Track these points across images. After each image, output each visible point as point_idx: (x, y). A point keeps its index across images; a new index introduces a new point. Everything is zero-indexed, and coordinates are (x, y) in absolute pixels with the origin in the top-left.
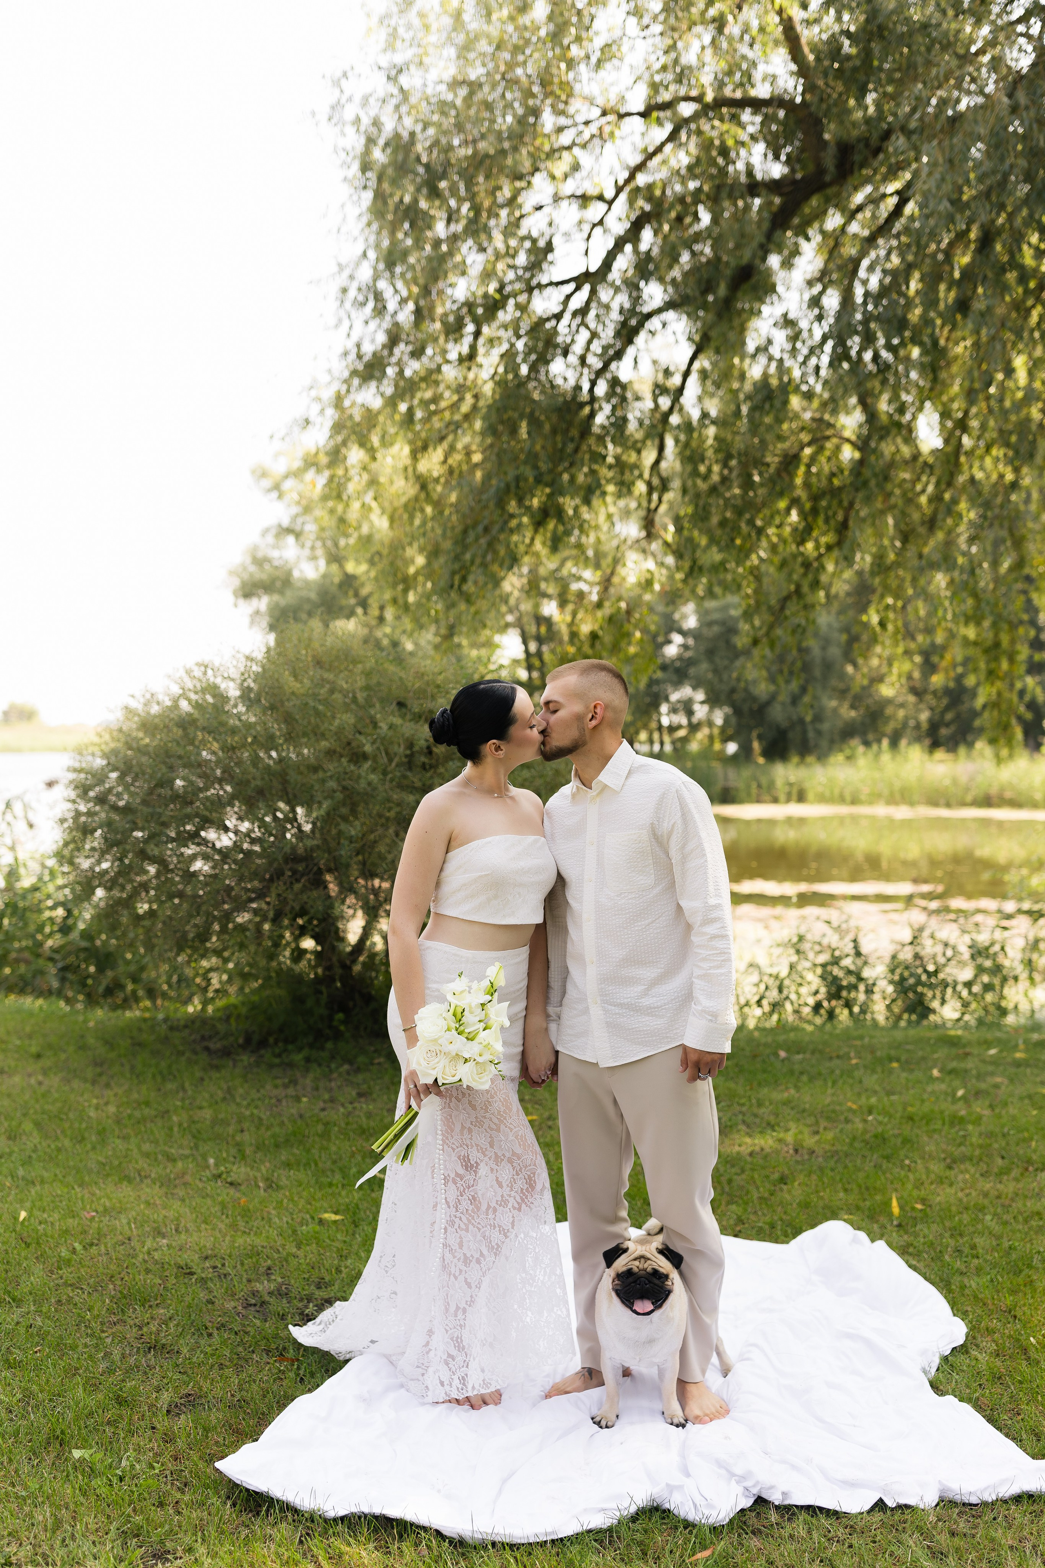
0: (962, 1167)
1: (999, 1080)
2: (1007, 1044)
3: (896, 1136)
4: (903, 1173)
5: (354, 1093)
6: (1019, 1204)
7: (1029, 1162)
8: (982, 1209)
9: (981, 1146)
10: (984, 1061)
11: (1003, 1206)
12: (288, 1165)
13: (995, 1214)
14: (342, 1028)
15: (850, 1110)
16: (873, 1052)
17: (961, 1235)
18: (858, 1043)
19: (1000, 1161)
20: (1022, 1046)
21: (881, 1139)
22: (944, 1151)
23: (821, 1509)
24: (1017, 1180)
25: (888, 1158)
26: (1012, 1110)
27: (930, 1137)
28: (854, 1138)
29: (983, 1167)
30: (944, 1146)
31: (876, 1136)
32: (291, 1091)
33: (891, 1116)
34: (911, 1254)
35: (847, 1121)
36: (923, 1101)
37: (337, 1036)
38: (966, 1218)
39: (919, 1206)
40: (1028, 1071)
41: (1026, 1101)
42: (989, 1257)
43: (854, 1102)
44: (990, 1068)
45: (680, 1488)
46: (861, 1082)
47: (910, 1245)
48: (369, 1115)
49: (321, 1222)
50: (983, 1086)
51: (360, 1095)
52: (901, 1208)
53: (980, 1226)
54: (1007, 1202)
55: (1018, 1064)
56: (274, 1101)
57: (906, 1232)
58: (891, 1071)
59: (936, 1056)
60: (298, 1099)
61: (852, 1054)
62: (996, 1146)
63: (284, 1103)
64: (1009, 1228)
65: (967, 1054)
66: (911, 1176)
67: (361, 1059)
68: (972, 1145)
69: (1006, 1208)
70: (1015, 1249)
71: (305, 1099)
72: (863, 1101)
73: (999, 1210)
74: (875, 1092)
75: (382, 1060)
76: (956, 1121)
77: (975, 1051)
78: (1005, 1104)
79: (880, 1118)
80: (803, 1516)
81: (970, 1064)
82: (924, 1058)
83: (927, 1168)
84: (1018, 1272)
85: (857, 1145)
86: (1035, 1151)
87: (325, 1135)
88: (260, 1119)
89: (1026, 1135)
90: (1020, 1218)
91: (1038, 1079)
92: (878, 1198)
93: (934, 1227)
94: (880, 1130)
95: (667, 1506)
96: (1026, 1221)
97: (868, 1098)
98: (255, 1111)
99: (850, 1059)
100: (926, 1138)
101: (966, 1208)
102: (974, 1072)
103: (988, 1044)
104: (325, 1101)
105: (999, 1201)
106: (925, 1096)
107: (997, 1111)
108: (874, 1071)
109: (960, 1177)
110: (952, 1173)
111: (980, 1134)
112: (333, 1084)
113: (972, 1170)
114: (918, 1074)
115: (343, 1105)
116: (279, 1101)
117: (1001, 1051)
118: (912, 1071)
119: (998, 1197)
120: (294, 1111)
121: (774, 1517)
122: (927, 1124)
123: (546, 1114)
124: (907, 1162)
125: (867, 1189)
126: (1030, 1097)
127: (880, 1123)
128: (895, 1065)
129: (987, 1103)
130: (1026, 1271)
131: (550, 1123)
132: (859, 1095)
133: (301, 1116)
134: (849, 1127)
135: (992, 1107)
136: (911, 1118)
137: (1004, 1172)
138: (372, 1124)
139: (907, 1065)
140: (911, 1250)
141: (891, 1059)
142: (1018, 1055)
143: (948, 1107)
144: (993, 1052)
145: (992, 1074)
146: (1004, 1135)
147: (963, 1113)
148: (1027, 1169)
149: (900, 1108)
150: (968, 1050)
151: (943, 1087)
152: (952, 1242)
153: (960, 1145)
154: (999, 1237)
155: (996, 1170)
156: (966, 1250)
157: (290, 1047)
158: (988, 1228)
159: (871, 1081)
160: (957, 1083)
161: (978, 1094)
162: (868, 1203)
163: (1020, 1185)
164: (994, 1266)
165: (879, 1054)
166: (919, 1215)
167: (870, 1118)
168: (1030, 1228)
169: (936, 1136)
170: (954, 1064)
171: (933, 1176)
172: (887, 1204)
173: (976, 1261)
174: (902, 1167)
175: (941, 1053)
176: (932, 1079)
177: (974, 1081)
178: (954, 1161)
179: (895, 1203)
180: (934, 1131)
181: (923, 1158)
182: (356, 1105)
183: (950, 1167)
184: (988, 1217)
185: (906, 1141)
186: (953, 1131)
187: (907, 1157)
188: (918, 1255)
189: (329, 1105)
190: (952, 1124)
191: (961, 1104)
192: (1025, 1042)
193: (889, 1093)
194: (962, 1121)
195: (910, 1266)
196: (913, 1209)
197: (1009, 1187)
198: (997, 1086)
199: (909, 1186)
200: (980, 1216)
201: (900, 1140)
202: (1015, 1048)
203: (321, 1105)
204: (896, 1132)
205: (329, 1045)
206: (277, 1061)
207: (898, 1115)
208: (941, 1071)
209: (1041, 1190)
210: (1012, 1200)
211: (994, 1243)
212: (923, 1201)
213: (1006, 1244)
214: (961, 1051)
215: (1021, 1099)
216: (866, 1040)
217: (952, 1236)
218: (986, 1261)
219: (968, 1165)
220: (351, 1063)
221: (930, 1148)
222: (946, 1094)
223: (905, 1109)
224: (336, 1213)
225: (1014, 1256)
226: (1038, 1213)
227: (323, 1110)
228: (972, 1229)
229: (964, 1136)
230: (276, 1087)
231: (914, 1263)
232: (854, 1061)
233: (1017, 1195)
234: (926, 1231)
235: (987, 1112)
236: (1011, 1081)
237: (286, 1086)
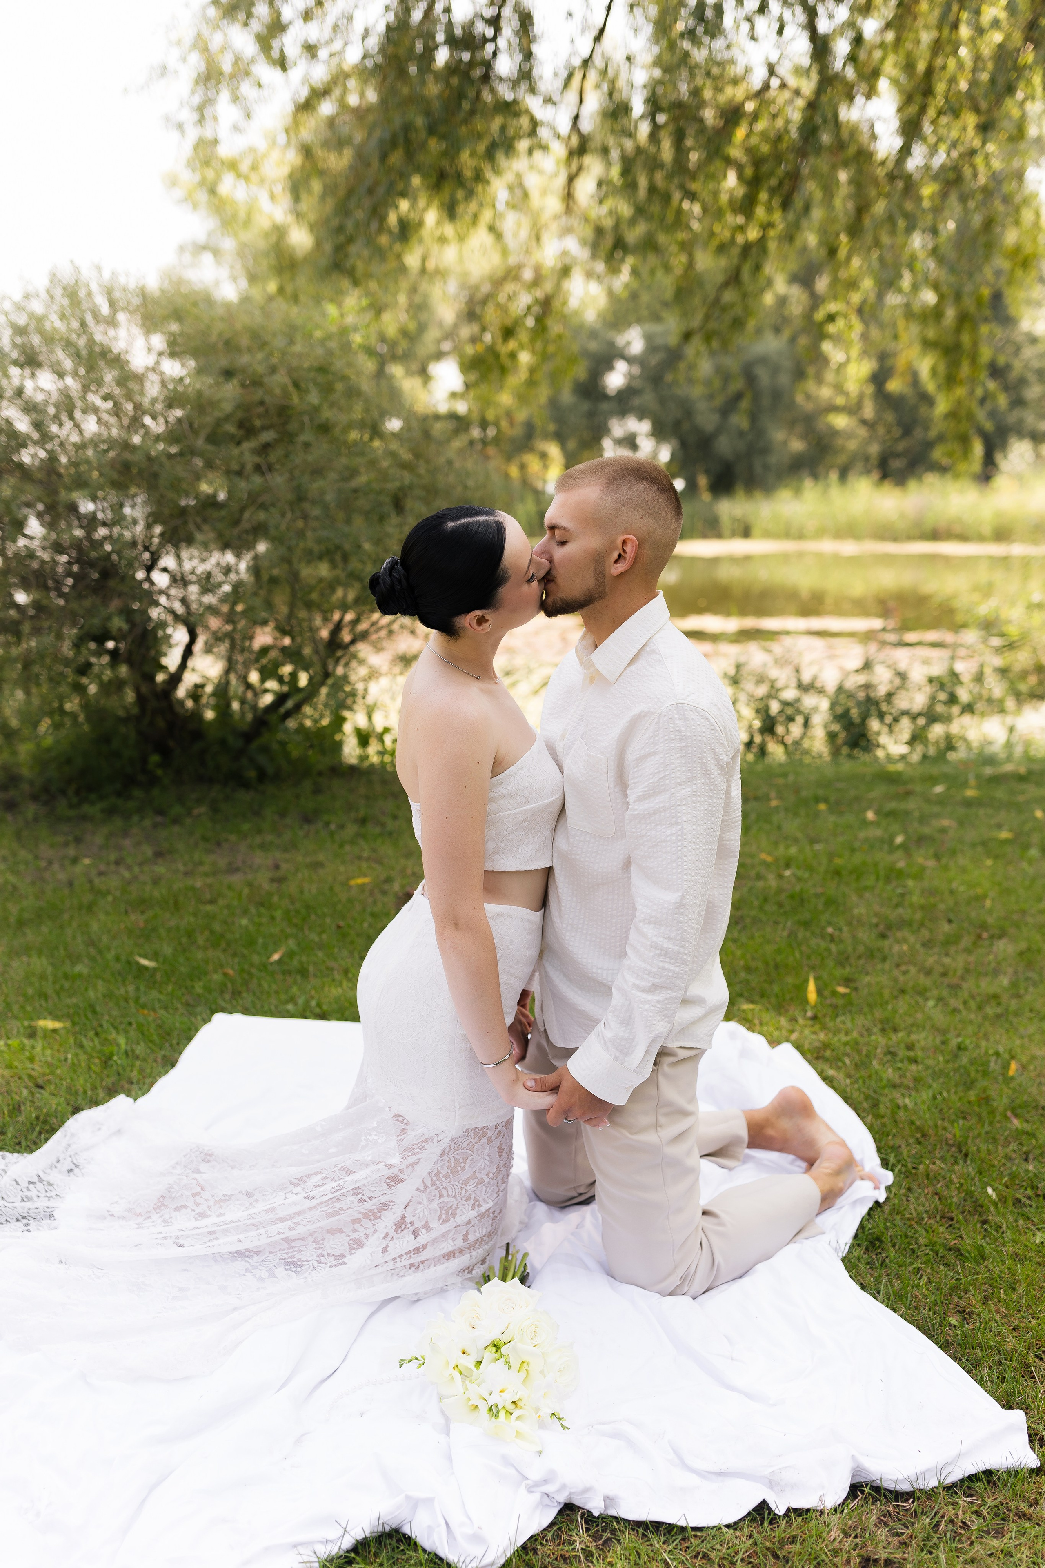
0: (899, 935)
1: (946, 822)
2: (955, 781)
3: (817, 896)
4: (823, 945)
5: (148, 851)
6: (969, 985)
7: (984, 926)
8: (922, 992)
9: (923, 907)
10: (928, 801)
11: (950, 986)
12: (27, 950)
13: (940, 999)
14: (159, 772)
15: (765, 864)
16: (797, 791)
17: (895, 1030)
18: (781, 781)
19: (946, 928)
20: (972, 781)
21: (799, 900)
22: (876, 915)
23: (657, 1526)
24: (968, 951)
25: (806, 924)
26: (962, 860)
27: (861, 896)
28: (766, 900)
29: (925, 933)
30: (877, 908)
31: (792, 897)
32: (71, 852)
33: (811, 870)
34: (826, 1060)
35: (759, 877)
36: (853, 850)
37: (153, 781)
38: (902, 1005)
39: (842, 990)
40: (981, 812)
41: (980, 849)
42: (930, 1062)
43: (769, 854)
44: (936, 809)
45: (430, 1501)
46: (779, 828)
47: (826, 1046)
48: (156, 881)
49: (32, 1034)
50: (926, 830)
51: (159, 854)
52: (819, 992)
53: (919, 1016)
54: (955, 981)
55: (968, 803)
56: (43, 864)
57: (824, 1027)
58: (817, 814)
59: (872, 795)
60: (75, 861)
61: (773, 794)
62: (942, 907)
63: (56, 867)
64: (958, 1017)
65: (908, 794)
66: (833, 948)
67: (177, 809)
68: (911, 905)
69: (955, 988)
70: (966, 1049)
71: (87, 861)
72: (781, 850)
73: (945, 993)
74: (796, 841)
75: (202, 810)
76: (893, 875)
77: (918, 788)
78: (953, 853)
79: (799, 873)
80: (628, 1538)
81: (911, 804)
82: (857, 799)
83: (854, 937)
84: (969, 1085)
85: (768, 908)
86: (990, 912)
87: (90, 908)
88: (15, 888)
89: (979, 891)
90: (973, 1004)
91: (993, 821)
92: (790, 980)
93: (860, 1020)
94: (798, 888)
95: (406, 1530)
96: (980, 1008)
97: (787, 847)
98: (12, 878)
99: (769, 800)
100: (854, 898)
101: (902, 991)
102: (916, 814)
103: (933, 780)
104: (108, 864)
105: (946, 981)
106: (857, 845)
107: (944, 861)
108: (796, 814)
109: (896, 948)
110: (887, 943)
111: (923, 892)
112: (127, 842)
113: (912, 939)
114: (849, 818)
115: (129, 868)
116: (50, 863)
117: (948, 789)
118: (841, 813)
119: (944, 974)
120: (62, 876)
121: (581, 1539)
122: (858, 879)
123: (383, 876)
124: (830, 930)
125: (776, 967)
126: (984, 843)
127: (799, 879)
128: (822, 807)
129: (931, 851)
130: (982, 1083)
131: (386, 887)
132: (776, 844)
133: (70, 884)
134: (760, 884)
135: (937, 857)
136: (837, 873)
137: (950, 941)
138: (156, 894)
139: (836, 807)
140: (828, 1053)
141: (817, 800)
142: (970, 793)
143: (883, 858)
144: (939, 789)
145: (937, 816)
146: (952, 892)
147: (901, 865)
148: (979, 937)
149: (824, 860)
150: (910, 787)
151: (878, 832)
152: (882, 1041)
153: (897, 906)
154: (944, 1032)
155: (941, 938)
156: (902, 1053)
157: (93, 796)
158: (930, 1018)
159: (792, 826)
160: (895, 827)
161: (921, 840)
162: (776, 988)
163: (972, 959)
164: (937, 1075)
165: (804, 794)
166: (840, 1002)
167: (787, 873)
168: (985, 1018)
169: (867, 895)
170: (892, 805)
171: (861, 949)
172: (801, 988)
173: (914, 1067)
174: (823, 936)
175: (878, 792)
176: (865, 823)
177: (916, 824)
178: (889, 927)
179: (812, 987)
180: (866, 888)
181: (849, 924)
182: (146, 868)
183: (883, 936)
184: (931, 1003)
185: (830, 902)
186: (889, 888)
187: (829, 923)
188: (836, 1061)
189: (113, 867)
190: (888, 880)
191: (899, 854)
192: (978, 777)
193: (813, 841)
194: (900, 874)
195: (824, 1079)
196: (834, 993)
197: (957, 962)
198: (943, 831)
199: (830, 963)
200: (920, 999)
201: (822, 900)
202: (965, 784)
203: (102, 867)
204: (819, 890)
205: (137, 793)
206: (72, 813)
207: (822, 869)
208: (877, 813)
209: (999, 963)
210: (962, 978)
211: (938, 1040)
212: (847, 981)
213: (954, 1042)
214: (901, 789)
215: (974, 845)
216: (791, 778)
217: (883, 1030)
218: (927, 1068)
219: (906, 933)
220: (160, 812)
221: (860, 910)
222: (882, 841)
223: (830, 860)
224: (56, 1018)
225: (965, 1060)
226: (996, 997)
227: (101, 874)
228: (909, 1021)
229: (902, 895)
230: (52, 846)
231: (831, 1072)
232: (774, 803)
233: (967, 971)
234: (849, 1024)
235: (931, 863)
236: (961, 823)
237: (66, 844)
